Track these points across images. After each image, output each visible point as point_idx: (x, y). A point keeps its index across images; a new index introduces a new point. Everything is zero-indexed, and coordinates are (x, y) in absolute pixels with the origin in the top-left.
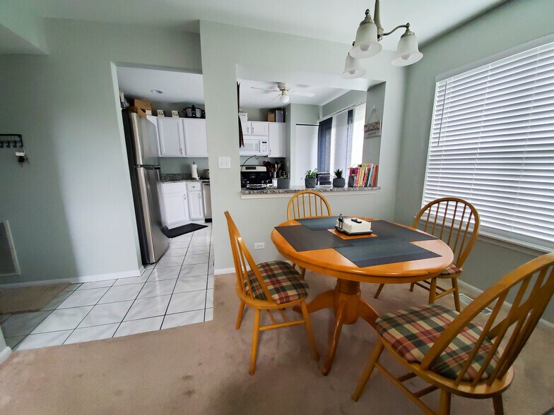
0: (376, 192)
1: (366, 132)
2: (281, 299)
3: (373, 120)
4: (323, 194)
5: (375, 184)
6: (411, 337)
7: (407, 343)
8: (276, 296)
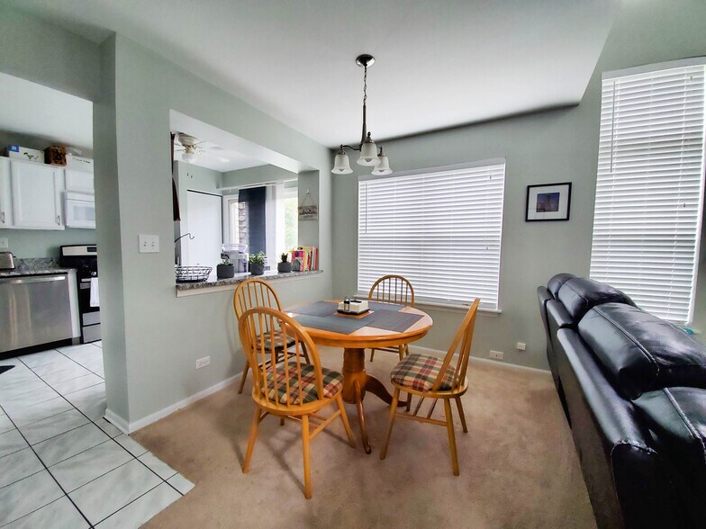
0: (318, 275)
1: (300, 214)
2: (331, 391)
3: (308, 204)
4: (268, 283)
5: (316, 268)
6: (418, 376)
7: (420, 381)
8: (326, 391)
